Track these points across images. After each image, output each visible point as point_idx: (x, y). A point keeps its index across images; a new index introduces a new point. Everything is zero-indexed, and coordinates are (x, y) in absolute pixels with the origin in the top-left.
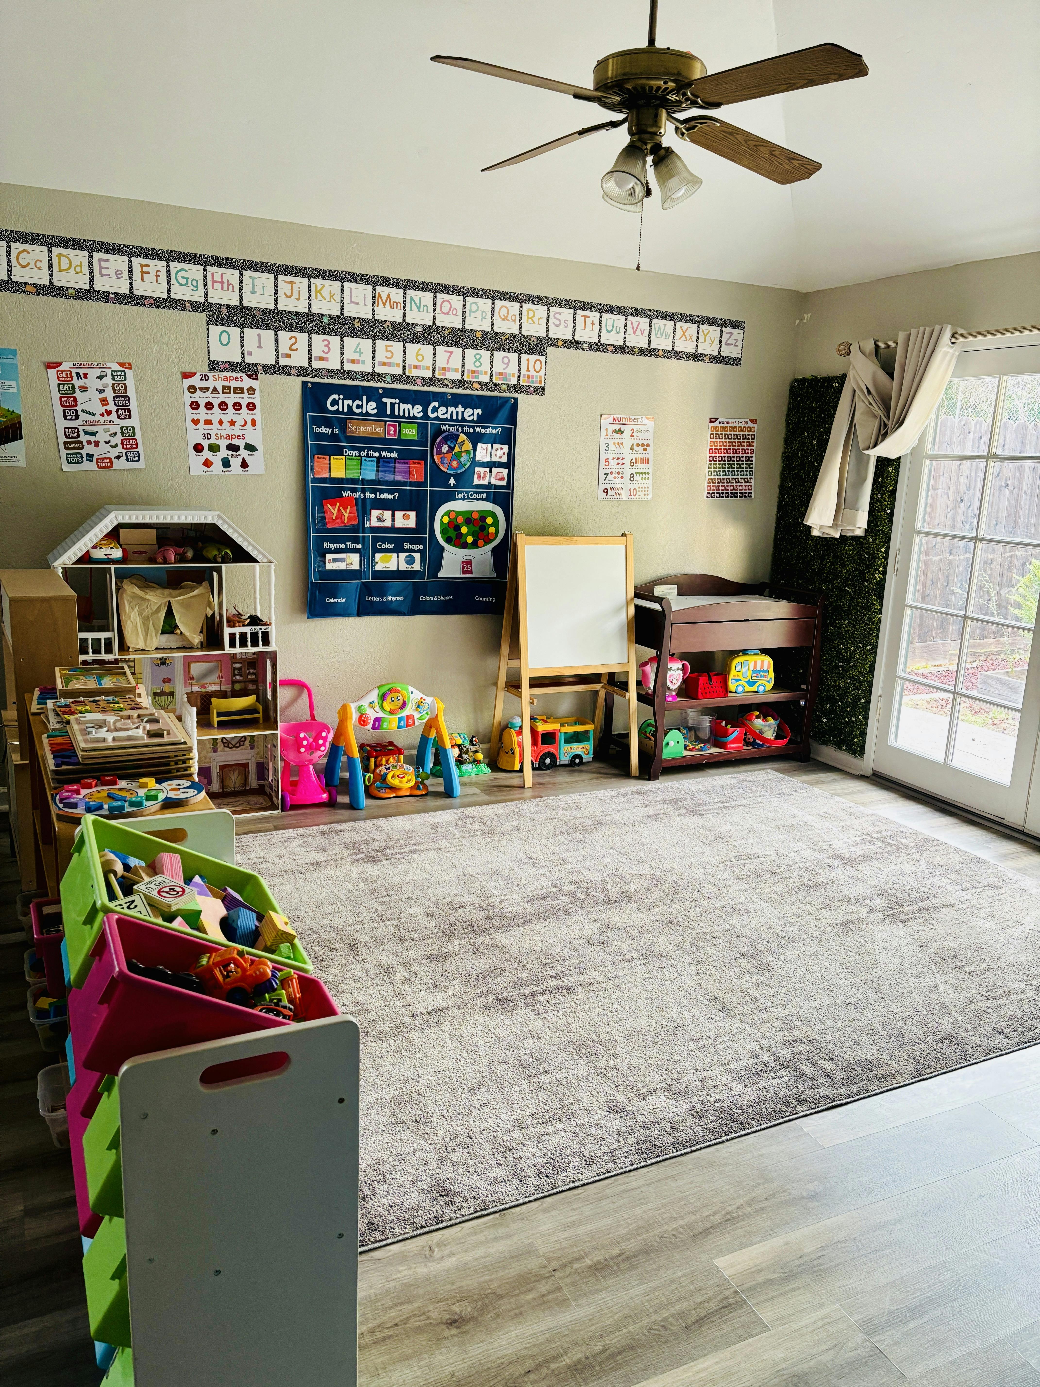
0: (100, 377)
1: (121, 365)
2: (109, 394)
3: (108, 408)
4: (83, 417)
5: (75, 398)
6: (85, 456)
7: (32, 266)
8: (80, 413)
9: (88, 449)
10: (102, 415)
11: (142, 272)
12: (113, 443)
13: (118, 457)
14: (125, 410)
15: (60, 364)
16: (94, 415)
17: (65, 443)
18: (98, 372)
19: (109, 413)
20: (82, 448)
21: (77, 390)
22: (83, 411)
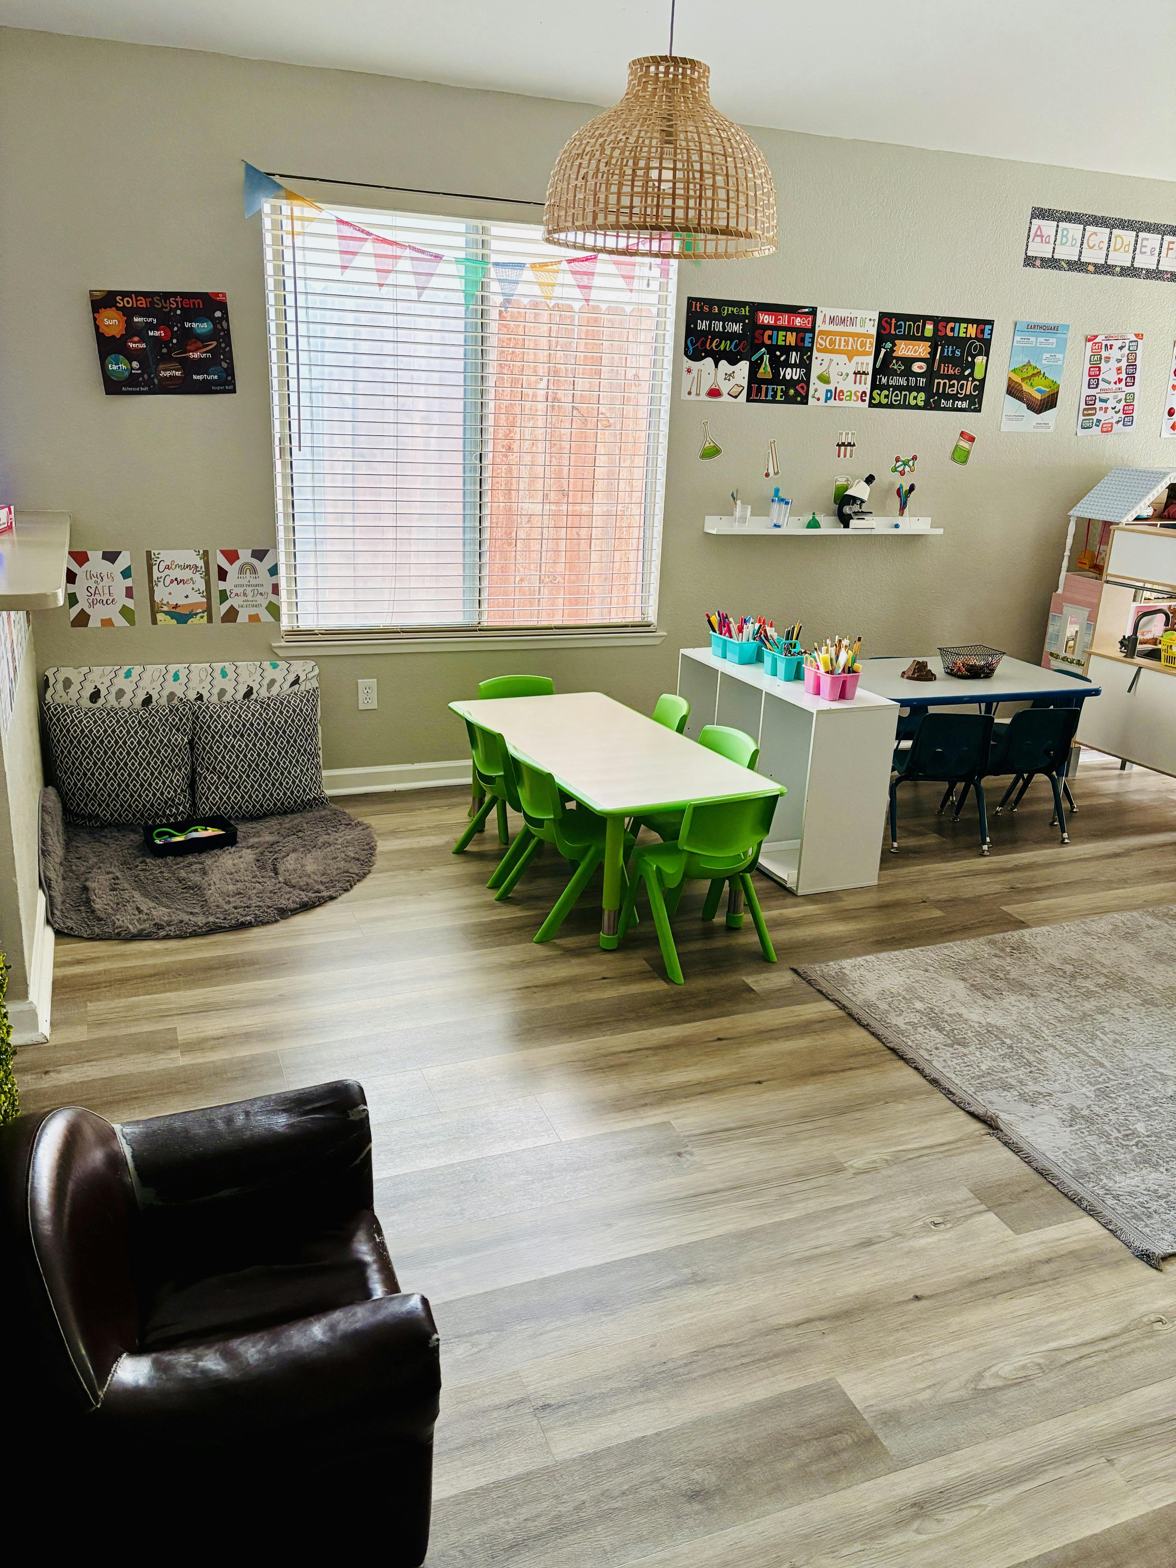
0: (1121, 348)
1: (1137, 335)
2: (1124, 364)
3: (1121, 376)
4: (1102, 385)
5: (1100, 368)
6: (1095, 421)
7: (1096, 247)
8: (1100, 382)
9: (1100, 415)
10: (1115, 383)
11: (1169, 249)
12: (1117, 410)
13: (1118, 422)
14: (1131, 379)
15: (1096, 337)
16: (1109, 383)
17: (1085, 409)
18: (1119, 343)
19: (1120, 380)
20: (1094, 414)
21: (1103, 361)
22: (1104, 380)
